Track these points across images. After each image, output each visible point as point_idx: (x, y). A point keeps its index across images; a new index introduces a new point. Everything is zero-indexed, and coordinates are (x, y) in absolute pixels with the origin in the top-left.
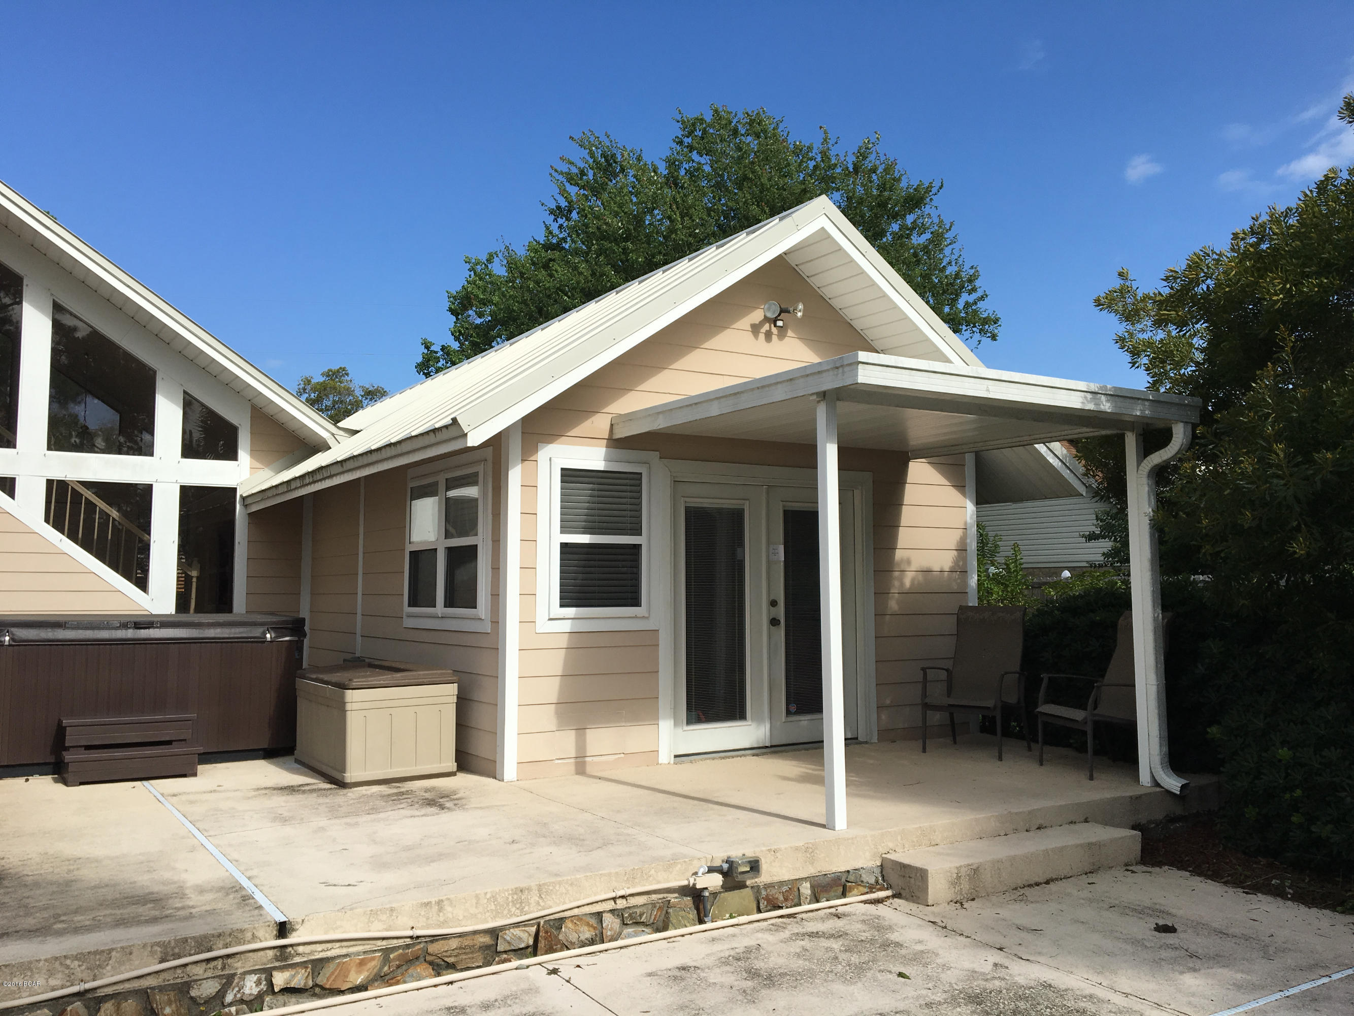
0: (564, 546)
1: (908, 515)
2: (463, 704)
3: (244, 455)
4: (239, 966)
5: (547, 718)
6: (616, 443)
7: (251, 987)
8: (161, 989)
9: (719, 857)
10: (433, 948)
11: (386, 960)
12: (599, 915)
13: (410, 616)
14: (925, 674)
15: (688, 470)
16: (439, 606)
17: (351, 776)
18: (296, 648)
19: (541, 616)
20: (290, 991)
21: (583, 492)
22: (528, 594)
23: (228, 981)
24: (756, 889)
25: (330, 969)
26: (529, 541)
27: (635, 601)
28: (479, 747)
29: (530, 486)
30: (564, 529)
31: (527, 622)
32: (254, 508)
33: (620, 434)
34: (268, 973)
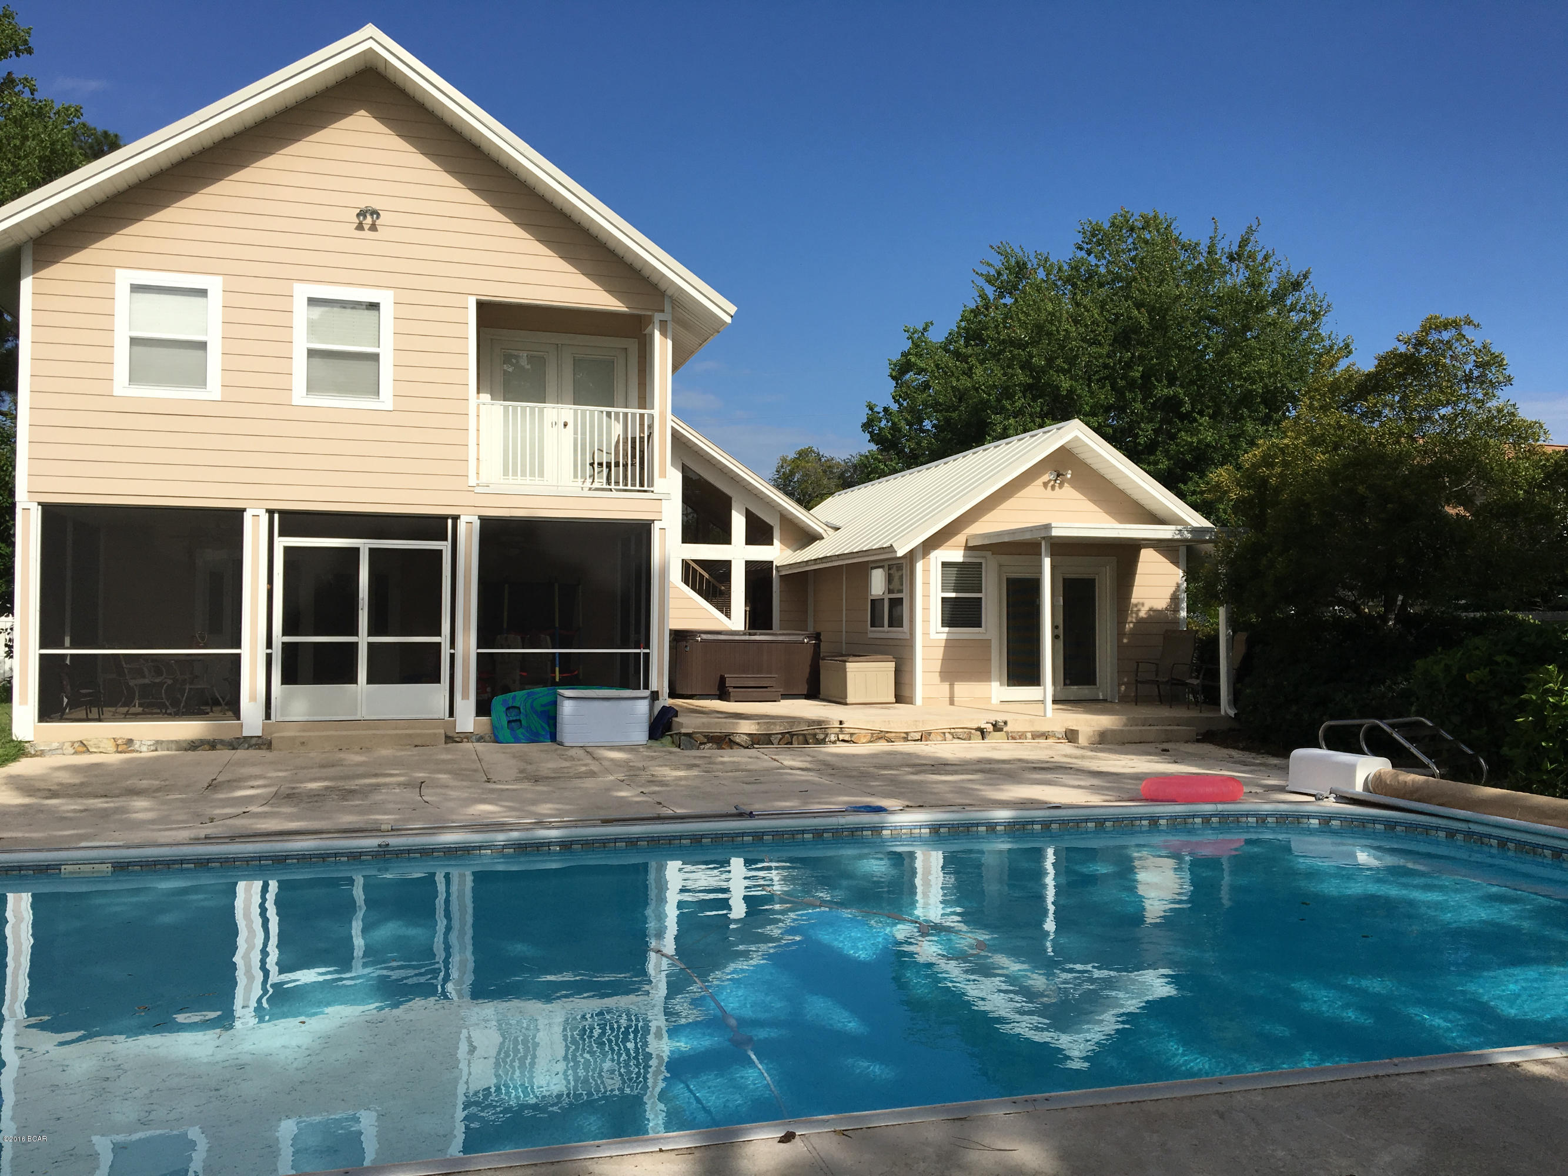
0: (943, 598)
1: (1139, 580)
2: (898, 672)
3: (776, 542)
4: (829, 731)
5: (936, 677)
6: (968, 548)
7: (833, 738)
8: (809, 734)
9: (992, 720)
10: (887, 735)
11: (872, 737)
12: (944, 733)
13: (871, 632)
14: (1138, 665)
15: (1005, 559)
16: (886, 628)
17: (849, 701)
18: (817, 646)
19: (932, 631)
20: (843, 741)
21: (954, 571)
22: (926, 621)
23: (827, 735)
24: (1007, 733)
25: (855, 736)
26: (926, 596)
27: (978, 625)
28: (906, 693)
29: (926, 571)
30: (943, 590)
31: (926, 634)
32: (783, 573)
33: (970, 544)
34: (838, 735)
